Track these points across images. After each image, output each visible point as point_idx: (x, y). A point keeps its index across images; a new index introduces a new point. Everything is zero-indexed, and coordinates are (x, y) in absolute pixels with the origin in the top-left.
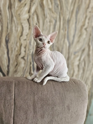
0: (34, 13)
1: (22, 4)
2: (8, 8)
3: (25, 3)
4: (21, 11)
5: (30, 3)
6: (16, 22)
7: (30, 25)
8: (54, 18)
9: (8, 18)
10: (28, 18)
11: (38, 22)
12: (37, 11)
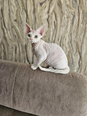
0: (52, 12)
1: (43, 7)
2: (33, 13)
3: (45, 5)
4: (42, 14)
5: (49, 5)
6: (38, 23)
7: (49, 24)
8: (72, 13)
9: (33, 20)
10: (48, 18)
11: (56, 20)
12: (55, 10)
